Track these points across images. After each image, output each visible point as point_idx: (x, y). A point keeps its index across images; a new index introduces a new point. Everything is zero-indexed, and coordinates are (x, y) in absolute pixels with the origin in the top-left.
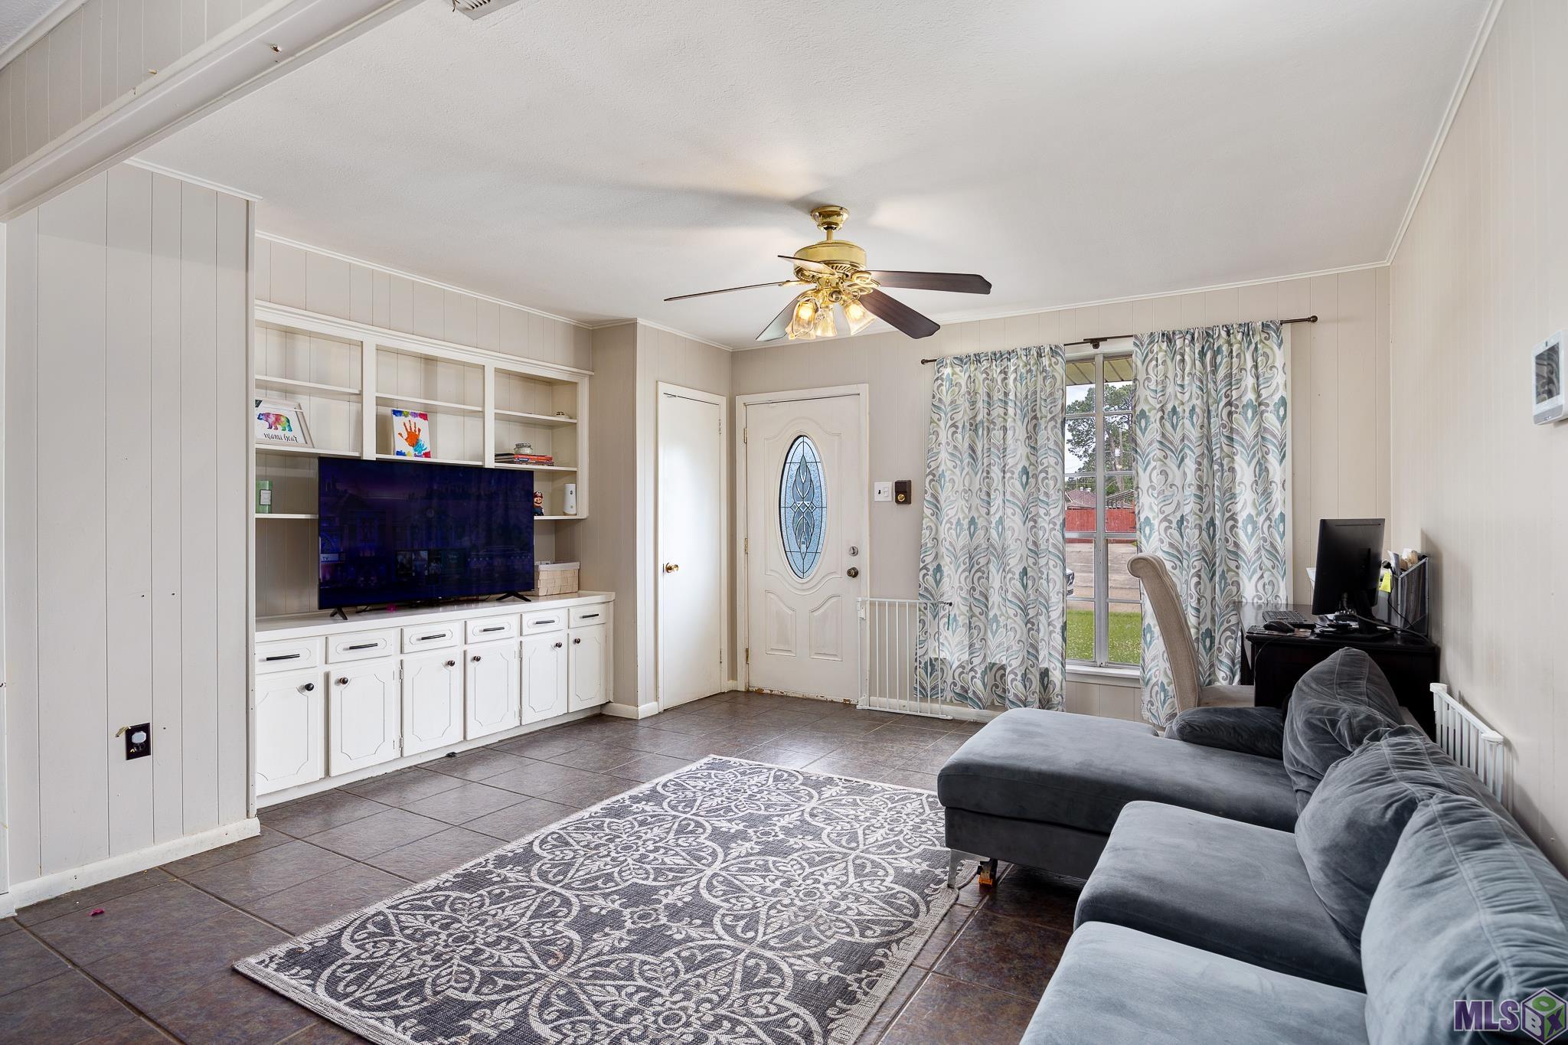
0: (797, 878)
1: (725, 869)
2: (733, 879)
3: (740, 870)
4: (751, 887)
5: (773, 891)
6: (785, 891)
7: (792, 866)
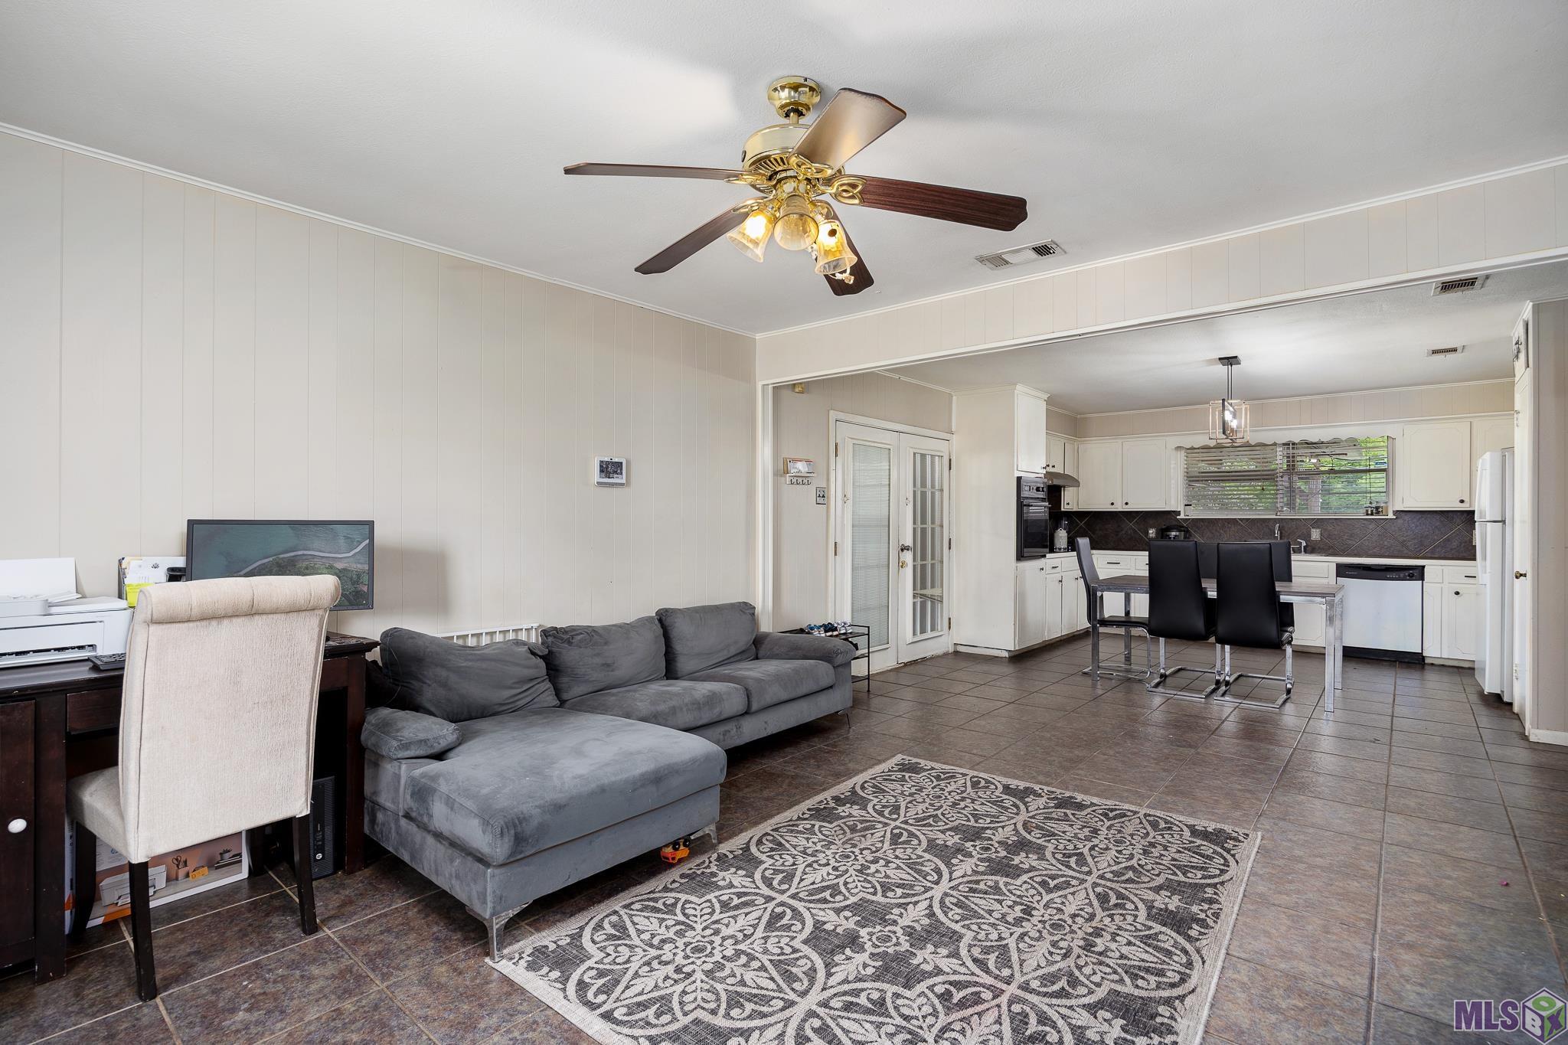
0: (854, 873)
1: (927, 890)
2: (918, 877)
3: (912, 887)
4: (898, 867)
5: (878, 862)
6: (866, 861)
7: (856, 887)
